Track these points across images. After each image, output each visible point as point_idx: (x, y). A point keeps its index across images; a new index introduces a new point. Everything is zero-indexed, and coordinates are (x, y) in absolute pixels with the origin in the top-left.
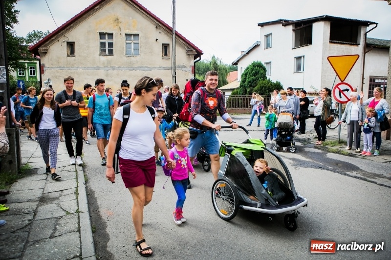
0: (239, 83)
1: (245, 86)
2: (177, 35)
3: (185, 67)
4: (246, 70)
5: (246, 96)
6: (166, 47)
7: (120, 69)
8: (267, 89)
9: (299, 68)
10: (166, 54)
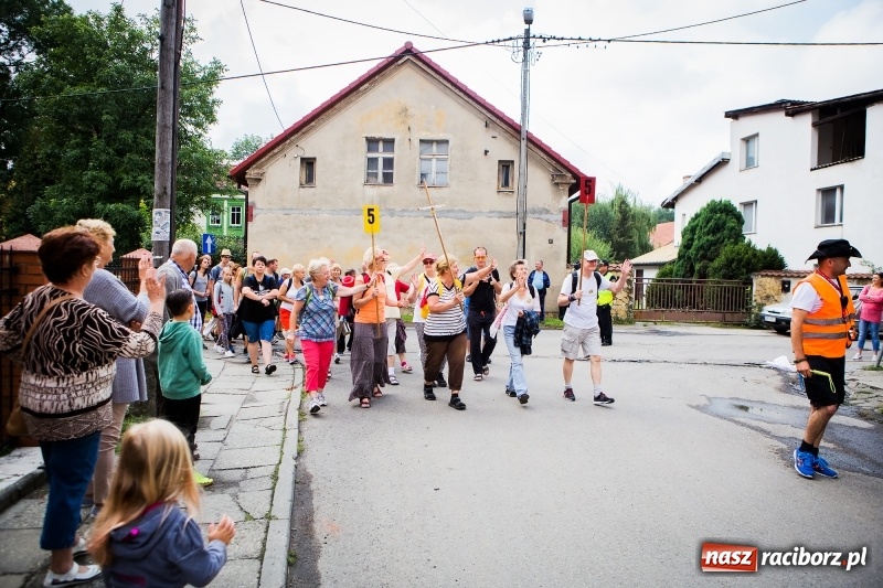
0: (677, 250)
1: (689, 258)
2: (532, 141)
3: (548, 212)
4: (693, 220)
5: (691, 282)
6: (506, 166)
7: (405, 214)
8: (743, 267)
9: (829, 216)
10: (506, 184)
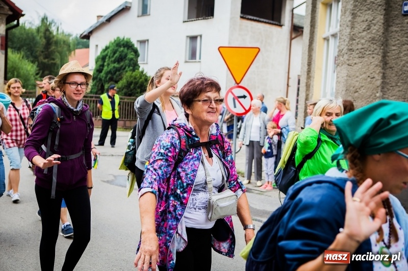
4: (104, 51)
9: (193, 55)
